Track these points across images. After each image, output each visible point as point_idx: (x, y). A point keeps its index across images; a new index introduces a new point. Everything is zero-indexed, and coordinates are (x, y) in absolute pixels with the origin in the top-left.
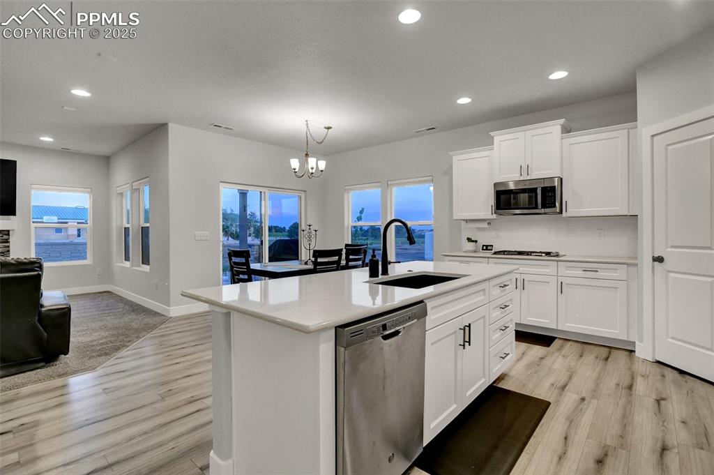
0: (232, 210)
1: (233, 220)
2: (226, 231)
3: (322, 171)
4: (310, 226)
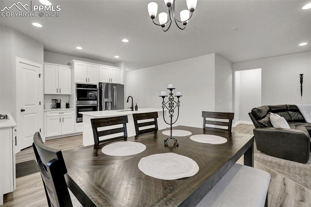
4: (171, 89)
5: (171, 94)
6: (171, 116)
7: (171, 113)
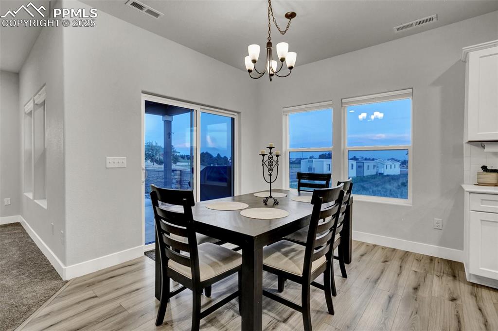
0: (156, 143)
1: (158, 151)
2: (149, 156)
3: (291, 68)
4: (271, 148)
5: (271, 153)
6: (270, 175)
7: (270, 172)
